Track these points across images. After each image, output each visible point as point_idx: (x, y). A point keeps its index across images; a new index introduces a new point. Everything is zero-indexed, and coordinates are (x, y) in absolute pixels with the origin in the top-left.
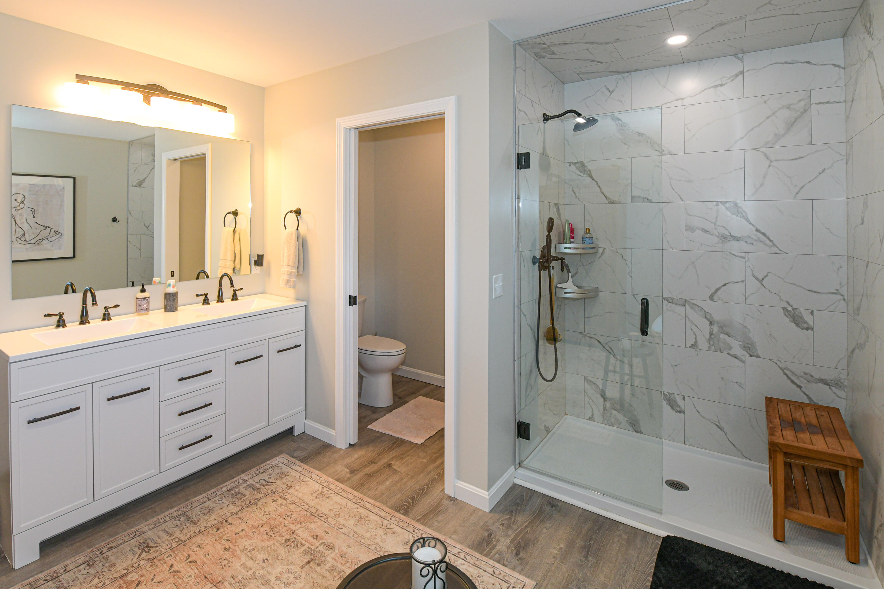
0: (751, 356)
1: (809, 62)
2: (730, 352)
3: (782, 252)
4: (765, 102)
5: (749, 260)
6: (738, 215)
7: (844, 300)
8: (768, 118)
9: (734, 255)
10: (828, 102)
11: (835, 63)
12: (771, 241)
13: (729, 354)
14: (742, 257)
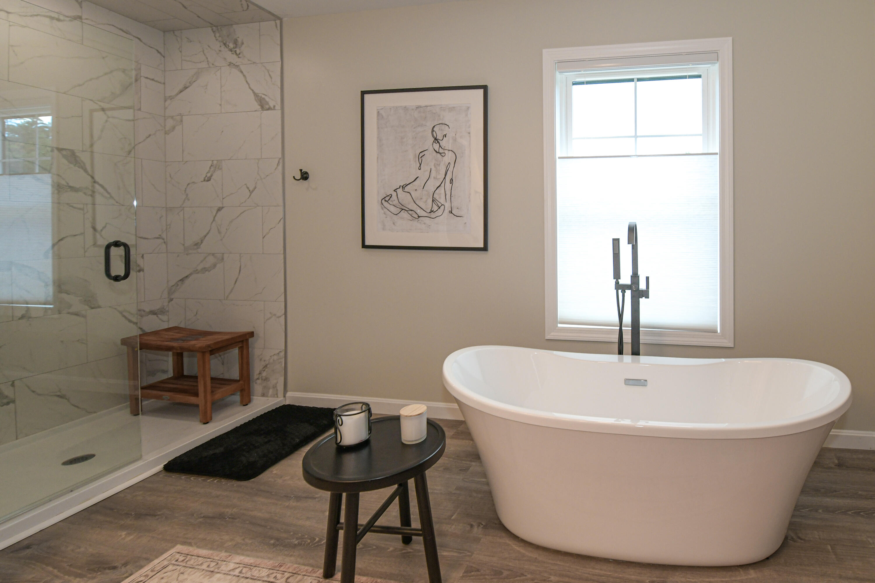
0: (92, 308)
1: (139, 39)
2: (71, 310)
3: (118, 204)
4: (103, 58)
5: (87, 212)
6: (76, 164)
7: (165, 242)
8: (106, 74)
9: (72, 207)
10: (153, 80)
11: (159, 50)
12: (109, 193)
13: (68, 313)
14: (80, 209)
